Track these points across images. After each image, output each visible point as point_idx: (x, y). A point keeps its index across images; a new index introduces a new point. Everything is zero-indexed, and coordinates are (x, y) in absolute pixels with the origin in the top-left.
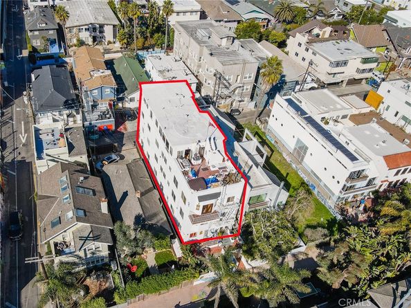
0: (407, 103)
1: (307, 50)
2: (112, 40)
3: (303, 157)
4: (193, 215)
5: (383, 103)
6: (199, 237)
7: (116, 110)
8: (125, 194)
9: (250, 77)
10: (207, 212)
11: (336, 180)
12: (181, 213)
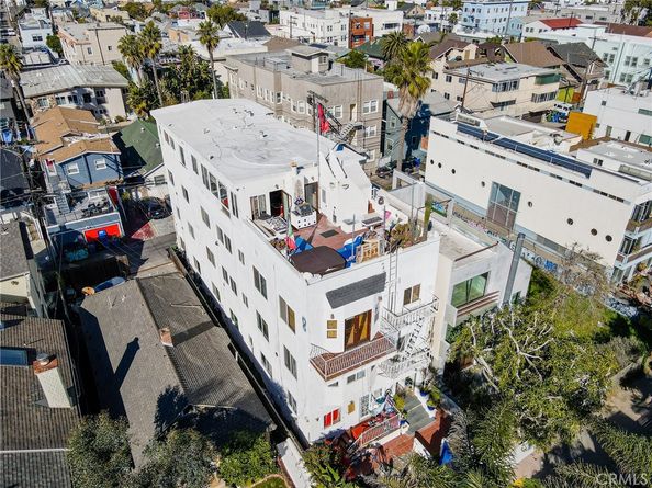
0: (642, 111)
1: (449, 79)
2: (123, 114)
3: (513, 216)
4: (325, 356)
5: (598, 125)
6: (348, 422)
7: (126, 202)
8: (133, 348)
9: (373, 108)
10: (357, 341)
11: (602, 235)
12: (290, 363)
